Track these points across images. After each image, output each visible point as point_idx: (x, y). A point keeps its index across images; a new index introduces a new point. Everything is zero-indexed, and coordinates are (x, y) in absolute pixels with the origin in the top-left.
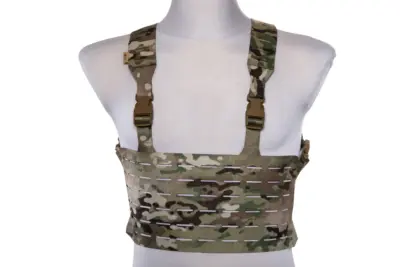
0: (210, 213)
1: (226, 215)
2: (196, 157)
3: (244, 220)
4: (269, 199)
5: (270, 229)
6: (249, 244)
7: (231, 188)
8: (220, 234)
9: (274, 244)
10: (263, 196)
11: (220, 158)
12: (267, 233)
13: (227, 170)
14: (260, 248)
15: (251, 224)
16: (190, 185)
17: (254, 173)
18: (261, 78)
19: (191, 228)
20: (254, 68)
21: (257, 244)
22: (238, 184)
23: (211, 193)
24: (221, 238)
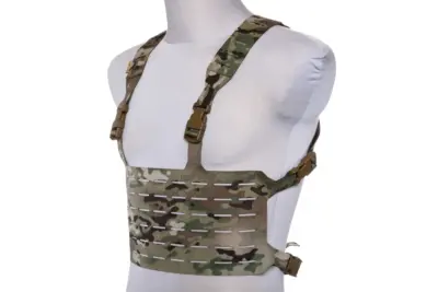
0: (160, 230)
1: (173, 232)
2: (151, 170)
3: (189, 240)
4: (218, 218)
5: (221, 251)
6: (196, 265)
7: (177, 205)
8: (169, 253)
9: (230, 268)
10: (211, 215)
11: (169, 173)
12: (218, 255)
13: (175, 185)
14: (210, 271)
15: (197, 244)
16: (146, 199)
17: (198, 190)
18: (215, 86)
19: (147, 244)
20: (212, 74)
21: (206, 267)
22: (183, 201)
23: (161, 209)
24: (170, 256)
